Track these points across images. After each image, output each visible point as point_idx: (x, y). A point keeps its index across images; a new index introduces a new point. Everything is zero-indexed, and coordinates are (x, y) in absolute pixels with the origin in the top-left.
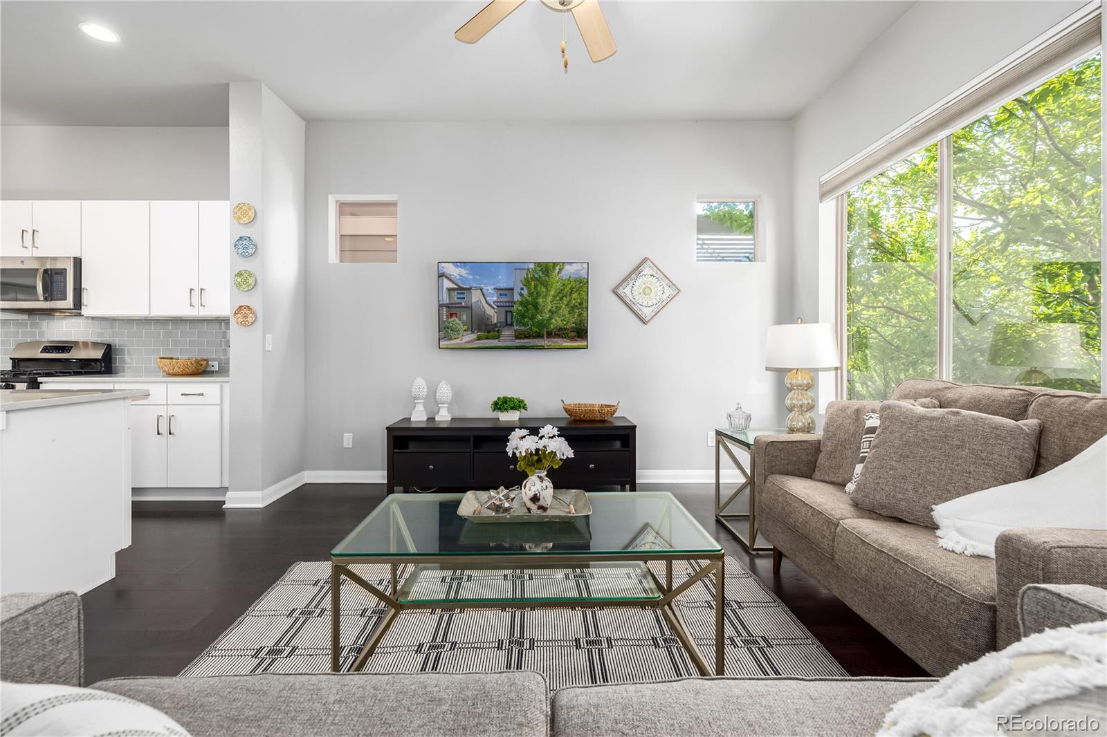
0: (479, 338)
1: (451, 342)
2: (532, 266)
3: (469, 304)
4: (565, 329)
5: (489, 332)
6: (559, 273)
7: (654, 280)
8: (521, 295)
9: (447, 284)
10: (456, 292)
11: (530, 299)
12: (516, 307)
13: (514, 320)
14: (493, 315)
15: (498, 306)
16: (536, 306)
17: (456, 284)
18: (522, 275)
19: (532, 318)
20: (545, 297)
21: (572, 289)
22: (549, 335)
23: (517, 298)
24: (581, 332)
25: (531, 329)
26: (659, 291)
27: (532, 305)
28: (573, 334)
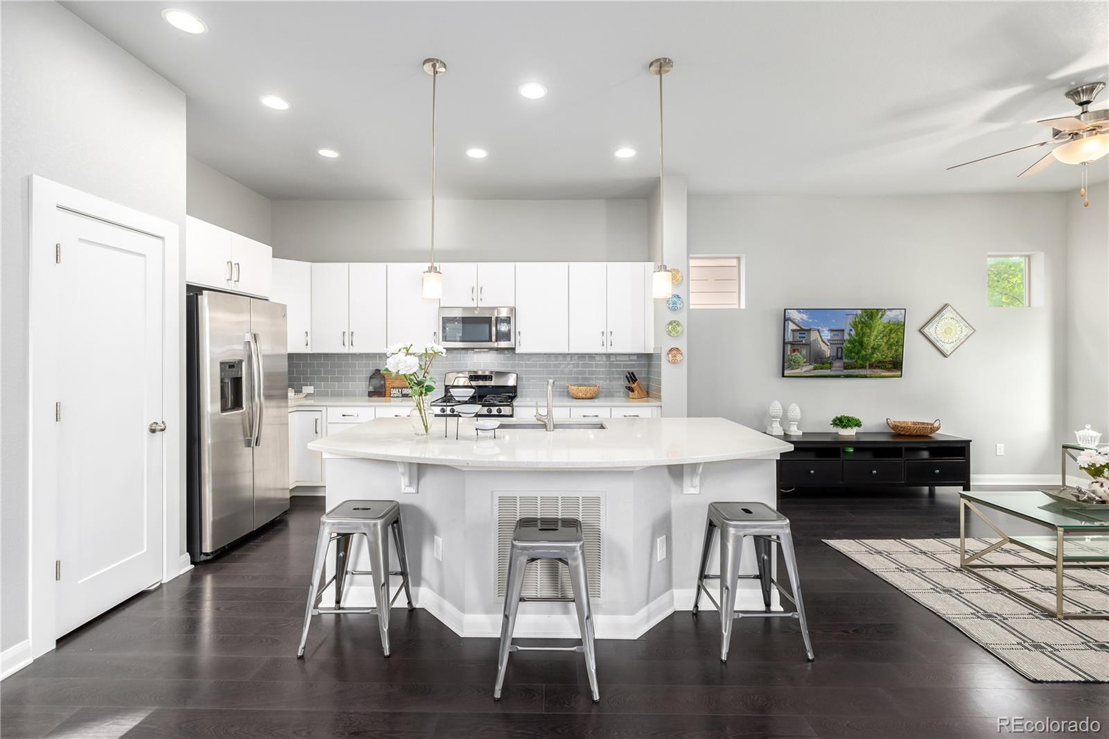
0: (815, 369)
1: (794, 371)
2: (859, 312)
3: (808, 342)
4: (884, 362)
5: (823, 364)
6: (881, 317)
7: (954, 322)
8: (850, 335)
9: (791, 326)
10: (798, 333)
11: (857, 338)
12: (846, 345)
13: (843, 354)
14: (827, 351)
15: (831, 344)
16: (861, 344)
17: (799, 327)
18: (850, 320)
19: (857, 353)
20: (869, 337)
21: (891, 330)
22: (871, 366)
23: (847, 337)
24: (896, 365)
25: (856, 362)
26: (960, 331)
27: (859, 343)
28: (890, 366)
